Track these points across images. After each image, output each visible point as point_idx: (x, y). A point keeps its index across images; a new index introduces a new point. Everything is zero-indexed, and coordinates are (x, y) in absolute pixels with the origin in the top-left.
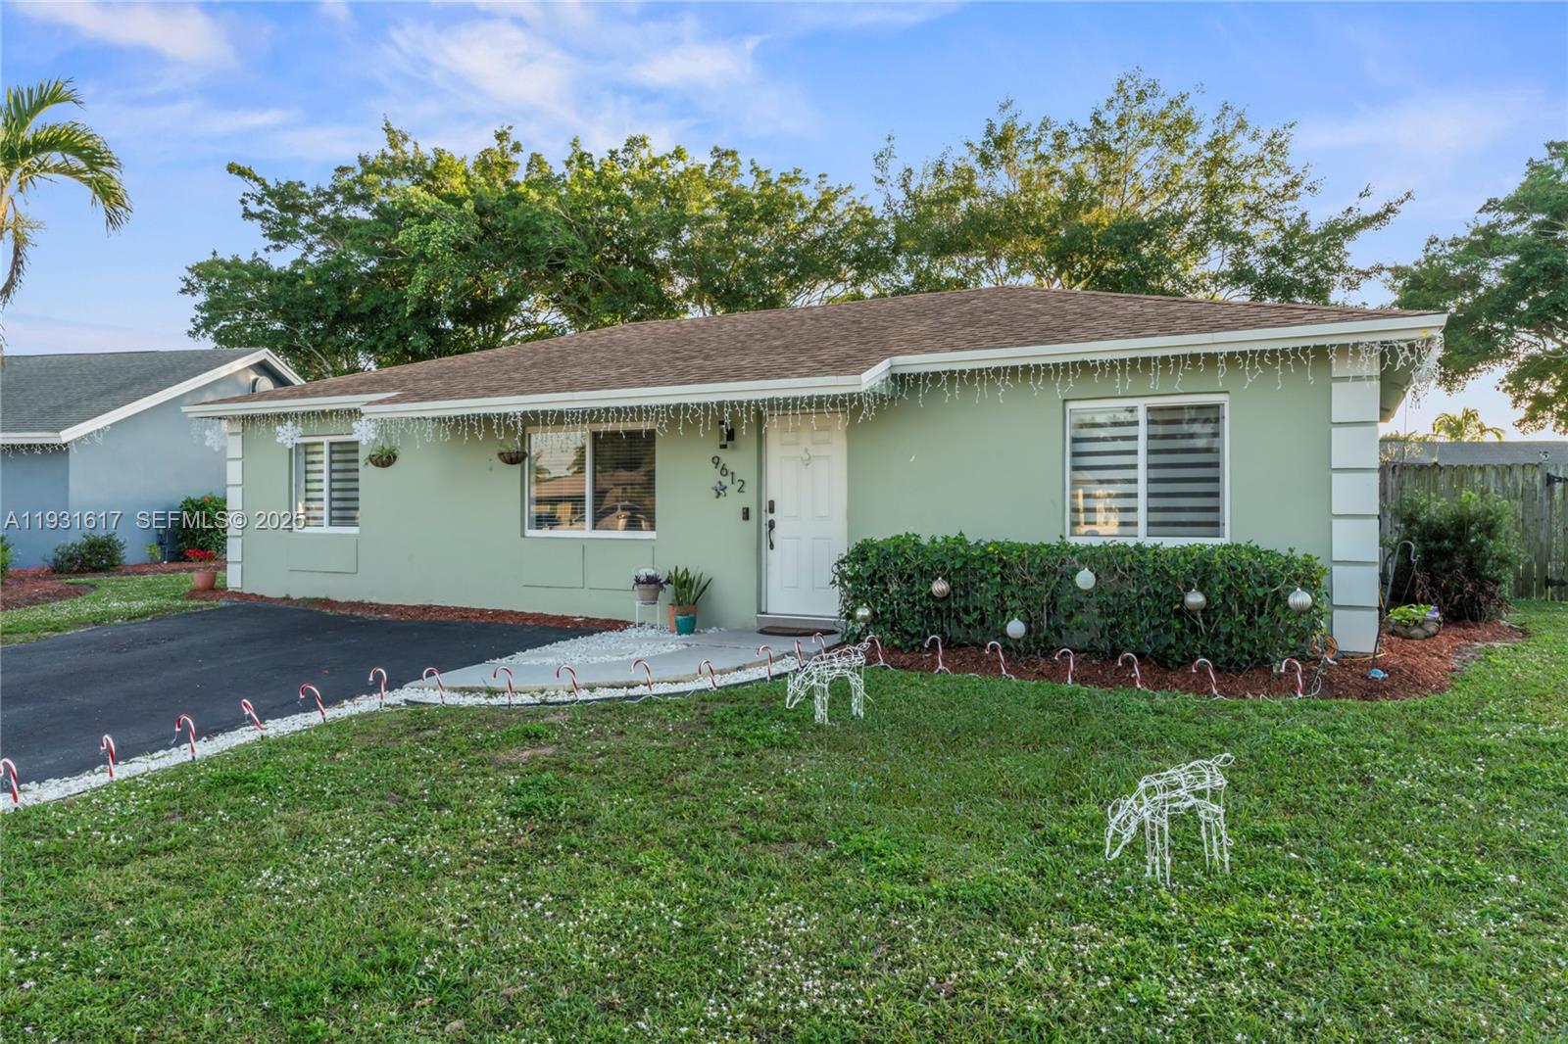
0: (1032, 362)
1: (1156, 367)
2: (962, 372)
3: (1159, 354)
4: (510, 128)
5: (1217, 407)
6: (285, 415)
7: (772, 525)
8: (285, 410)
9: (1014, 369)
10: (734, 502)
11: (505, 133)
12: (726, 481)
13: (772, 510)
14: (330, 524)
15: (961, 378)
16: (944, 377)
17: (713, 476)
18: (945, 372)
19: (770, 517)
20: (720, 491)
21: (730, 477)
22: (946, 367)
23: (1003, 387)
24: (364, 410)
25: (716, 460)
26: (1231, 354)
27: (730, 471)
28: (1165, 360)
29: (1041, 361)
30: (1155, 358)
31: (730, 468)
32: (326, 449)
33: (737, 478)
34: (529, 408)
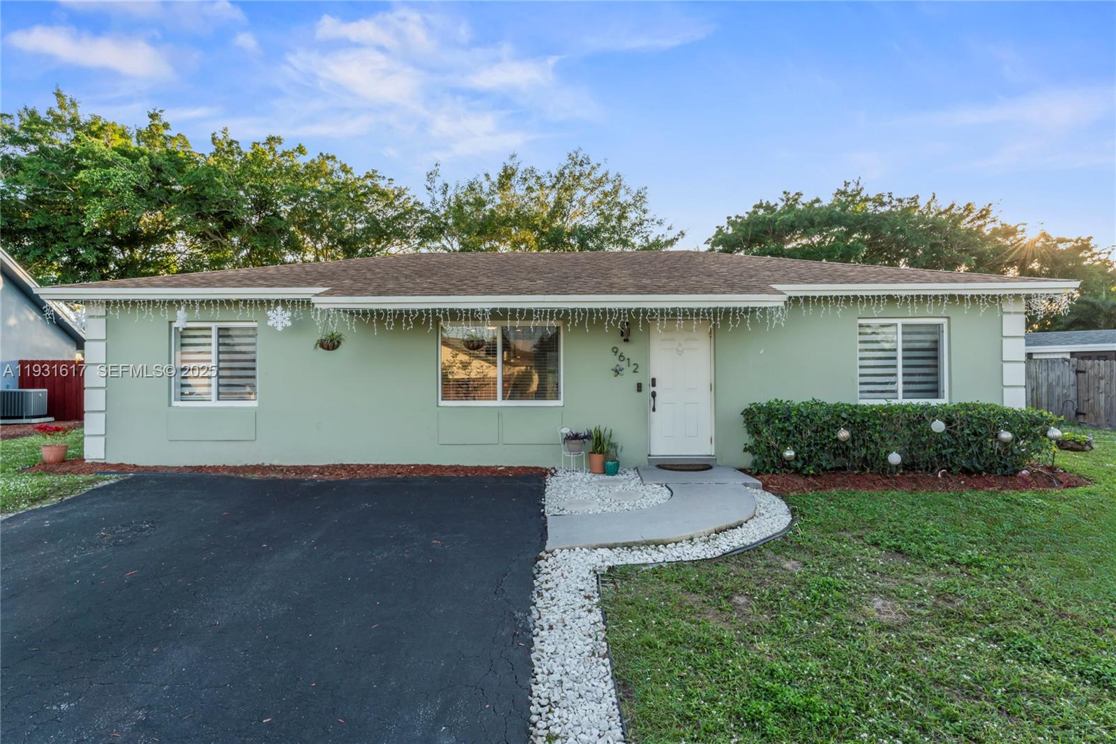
0: (859, 294)
1: (931, 300)
2: (814, 297)
3: (933, 293)
4: (161, 111)
5: (939, 325)
6: (178, 302)
7: (654, 395)
8: (179, 297)
9: (848, 298)
10: (629, 379)
11: (157, 115)
12: (624, 364)
13: (654, 385)
14: (218, 399)
15: (813, 302)
16: (802, 301)
17: (613, 361)
18: (801, 297)
19: (652, 389)
20: (617, 372)
21: (626, 362)
22: (804, 294)
23: (841, 308)
24: (314, 300)
25: (615, 350)
26: (972, 296)
27: (626, 357)
28: (936, 297)
29: (864, 294)
30: (930, 296)
31: (626, 356)
32: (214, 333)
33: (632, 363)
34: (499, 306)
